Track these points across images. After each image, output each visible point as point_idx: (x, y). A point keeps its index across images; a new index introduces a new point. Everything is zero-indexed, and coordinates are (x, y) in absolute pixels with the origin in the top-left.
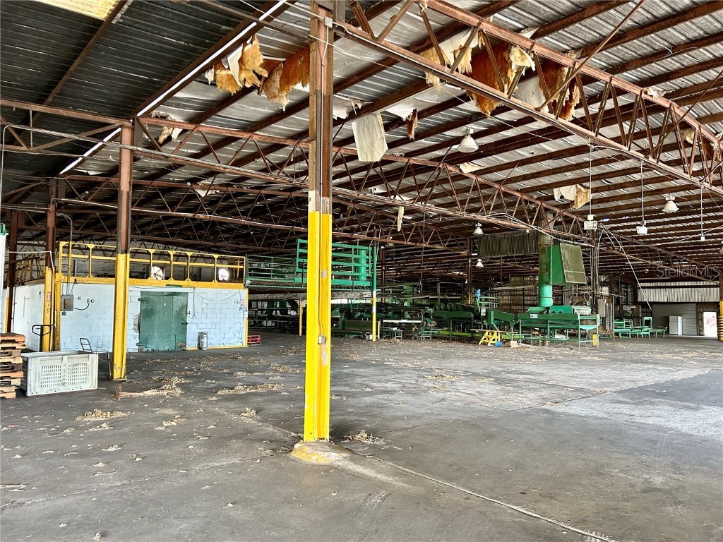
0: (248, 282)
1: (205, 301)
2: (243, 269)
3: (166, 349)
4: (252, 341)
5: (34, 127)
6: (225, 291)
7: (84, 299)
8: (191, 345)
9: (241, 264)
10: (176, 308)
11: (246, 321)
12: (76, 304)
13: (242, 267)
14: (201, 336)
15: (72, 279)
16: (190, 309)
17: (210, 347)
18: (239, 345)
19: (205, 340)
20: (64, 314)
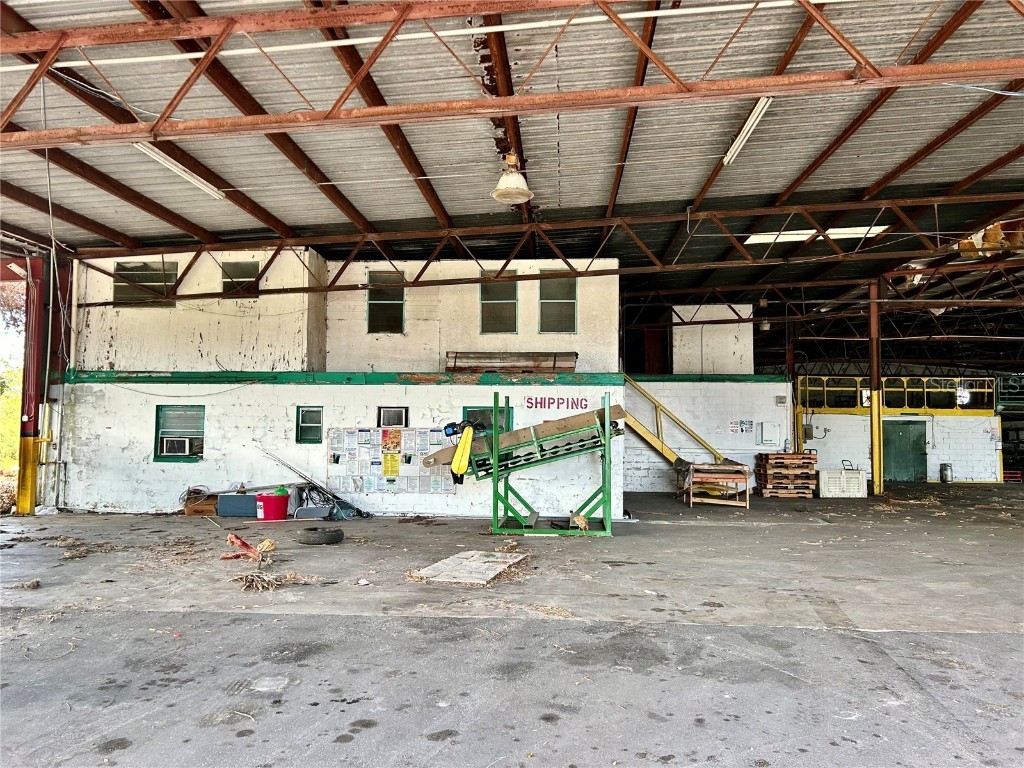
0: (1000, 407)
1: (947, 430)
2: (992, 393)
3: (905, 479)
4: (1010, 477)
5: (806, 300)
6: (971, 419)
7: (822, 429)
8: (933, 476)
9: (989, 387)
10: (913, 437)
11: (999, 453)
12: (815, 433)
13: (991, 390)
14: (944, 468)
15: (810, 410)
16: (929, 438)
17: (955, 480)
18: (992, 480)
19: (949, 473)
20: (805, 442)
